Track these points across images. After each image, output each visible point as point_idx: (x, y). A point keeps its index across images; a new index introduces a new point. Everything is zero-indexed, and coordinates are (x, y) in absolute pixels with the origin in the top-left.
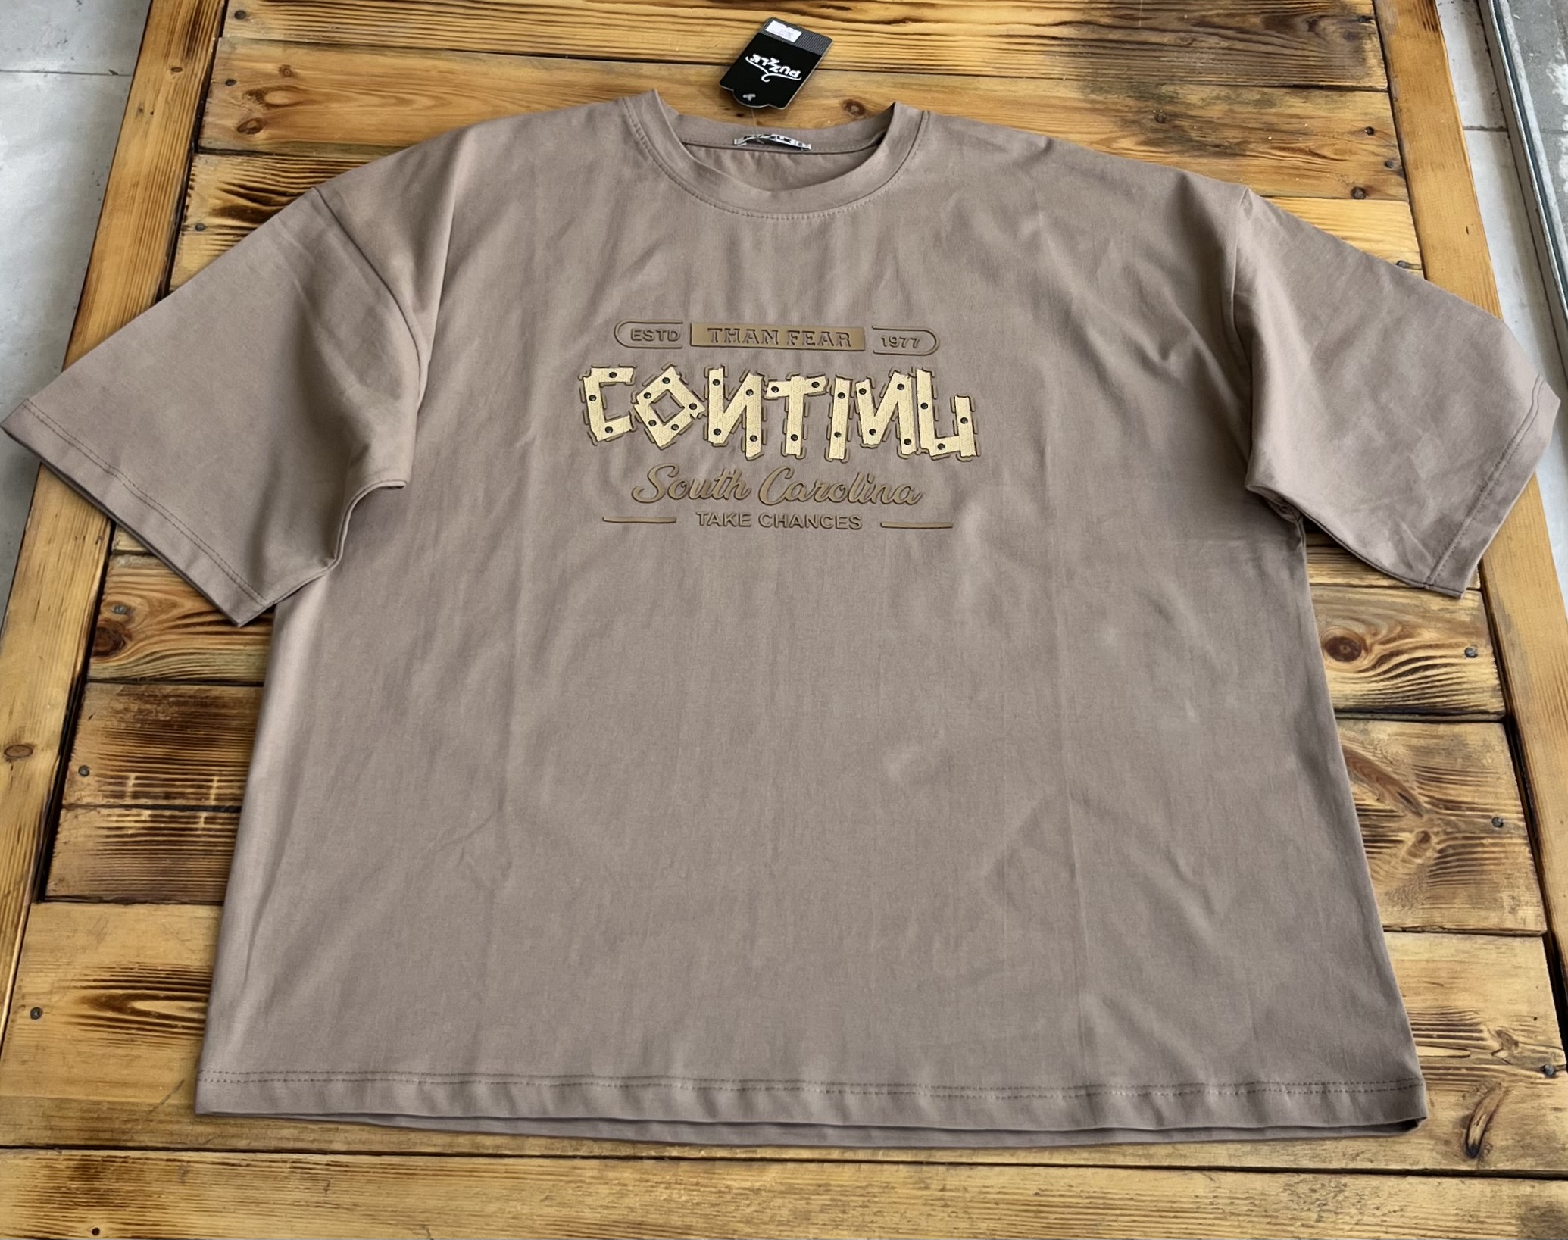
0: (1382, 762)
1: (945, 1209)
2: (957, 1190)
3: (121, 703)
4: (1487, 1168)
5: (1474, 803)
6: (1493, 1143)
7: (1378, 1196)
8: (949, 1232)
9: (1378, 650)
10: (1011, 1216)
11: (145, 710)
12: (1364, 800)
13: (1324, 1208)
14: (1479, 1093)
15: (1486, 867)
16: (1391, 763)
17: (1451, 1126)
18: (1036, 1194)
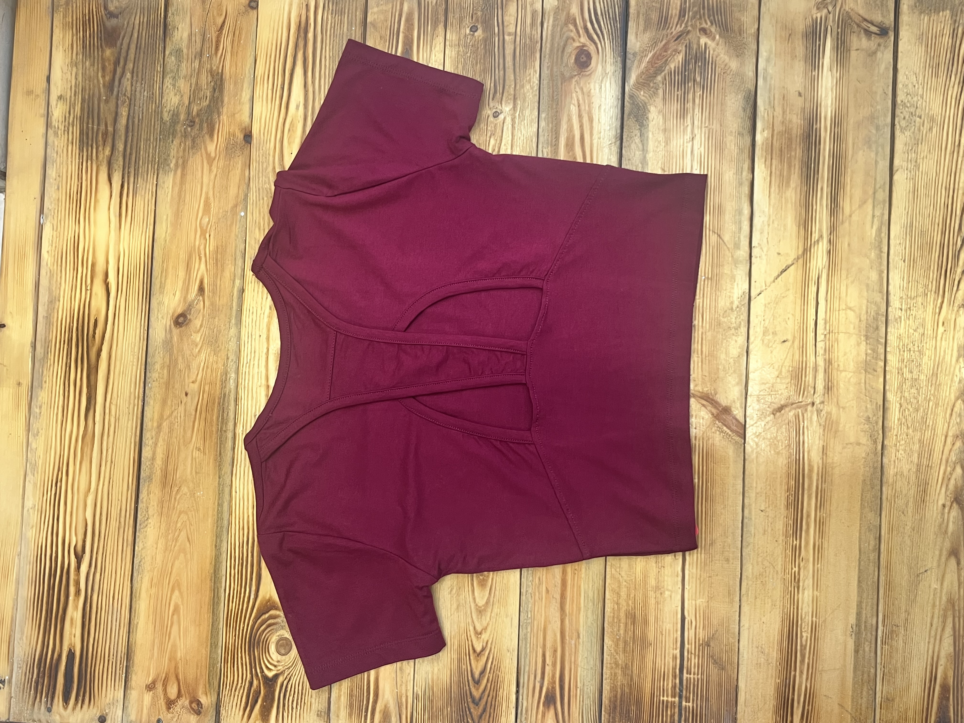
0: (655, 48)
2: (901, 302)
4: (893, 26)
6: (880, 21)
7: (907, 85)
9: (584, 39)
10: (915, 275)
12: (679, 61)
14: (852, 24)
16: (655, 42)
17: (870, 41)
18: (904, 261)
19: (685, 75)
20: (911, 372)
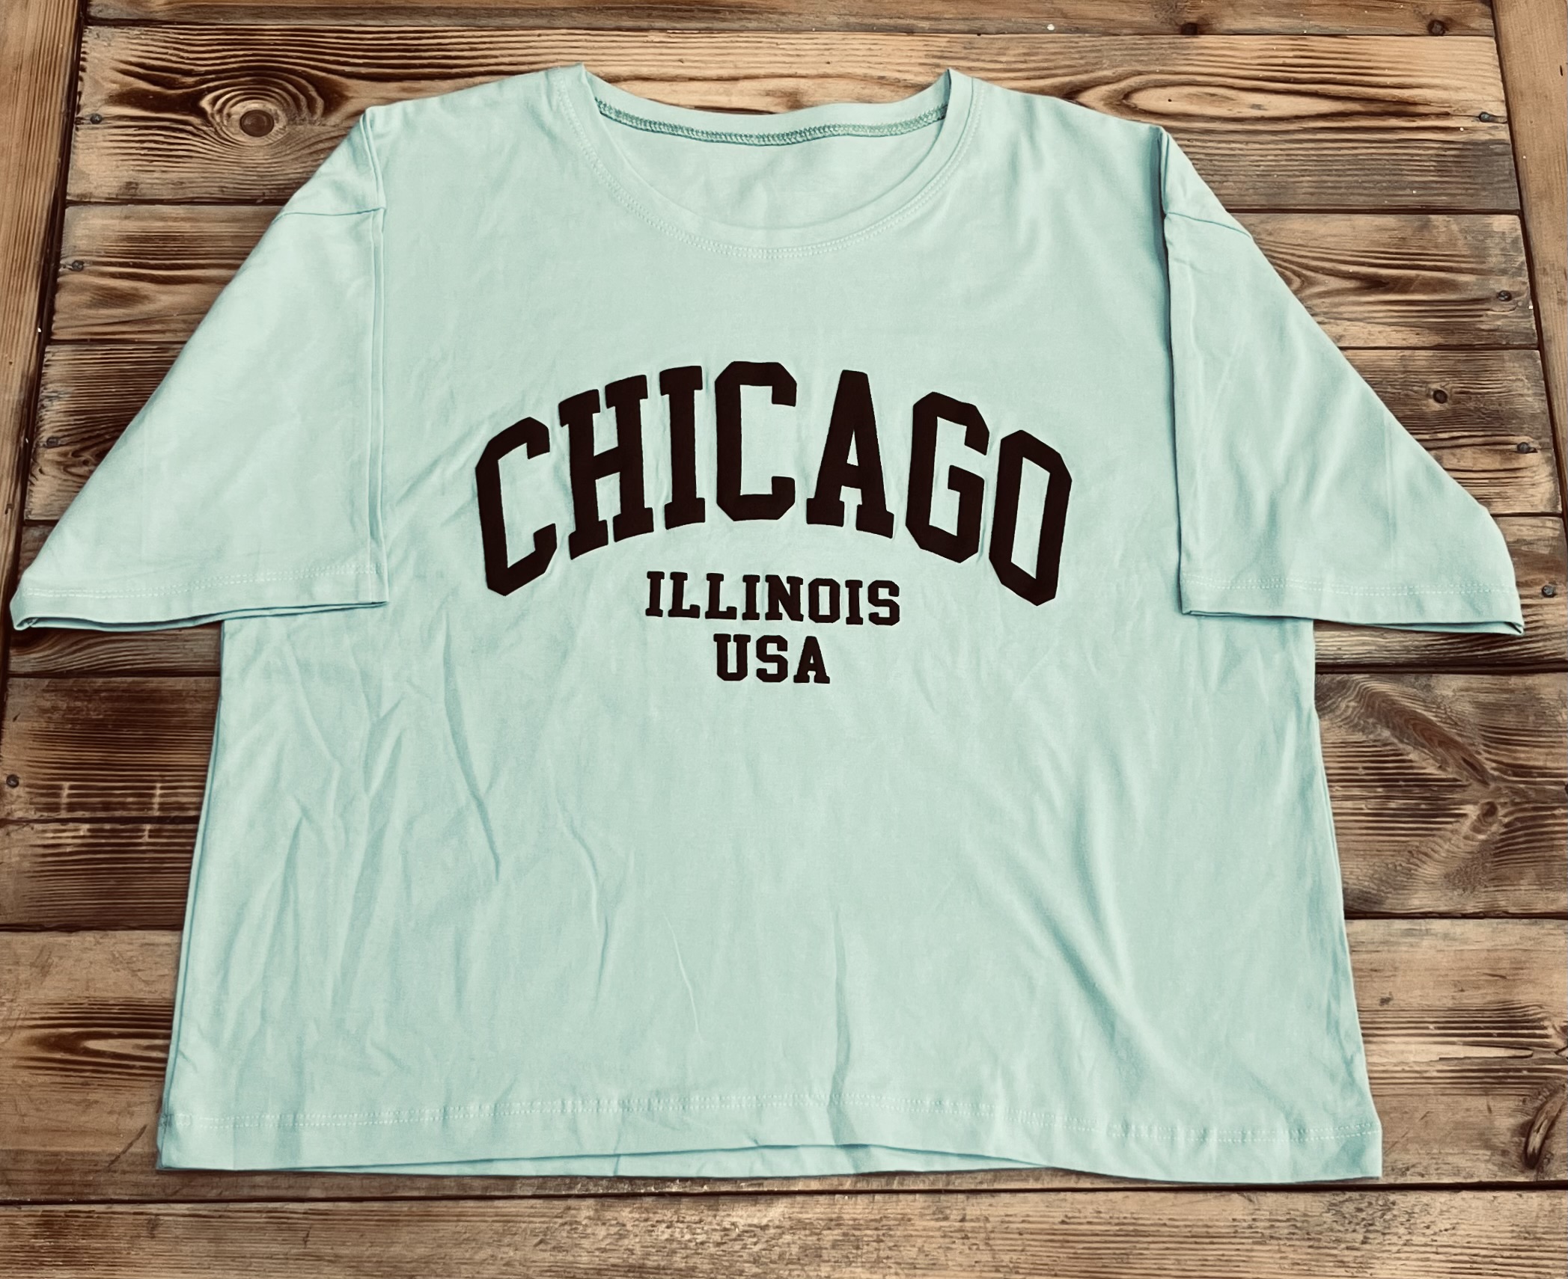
0: (1445, 723)
1: (966, 1241)
2: (978, 1220)
3: (47, 700)
4: (1547, 1179)
5: (1546, 768)
6: (1554, 1152)
7: (1428, 1213)
8: (969, 1266)
10: (1036, 1246)
11: (75, 708)
12: (1424, 768)
13: (1371, 1228)
14: (1541, 1097)
15: (1556, 843)
16: (1456, 724)
17: (1509, 1134)
18: (1063, 1222)
19: (1397, 780)
20: (834, 1247)
